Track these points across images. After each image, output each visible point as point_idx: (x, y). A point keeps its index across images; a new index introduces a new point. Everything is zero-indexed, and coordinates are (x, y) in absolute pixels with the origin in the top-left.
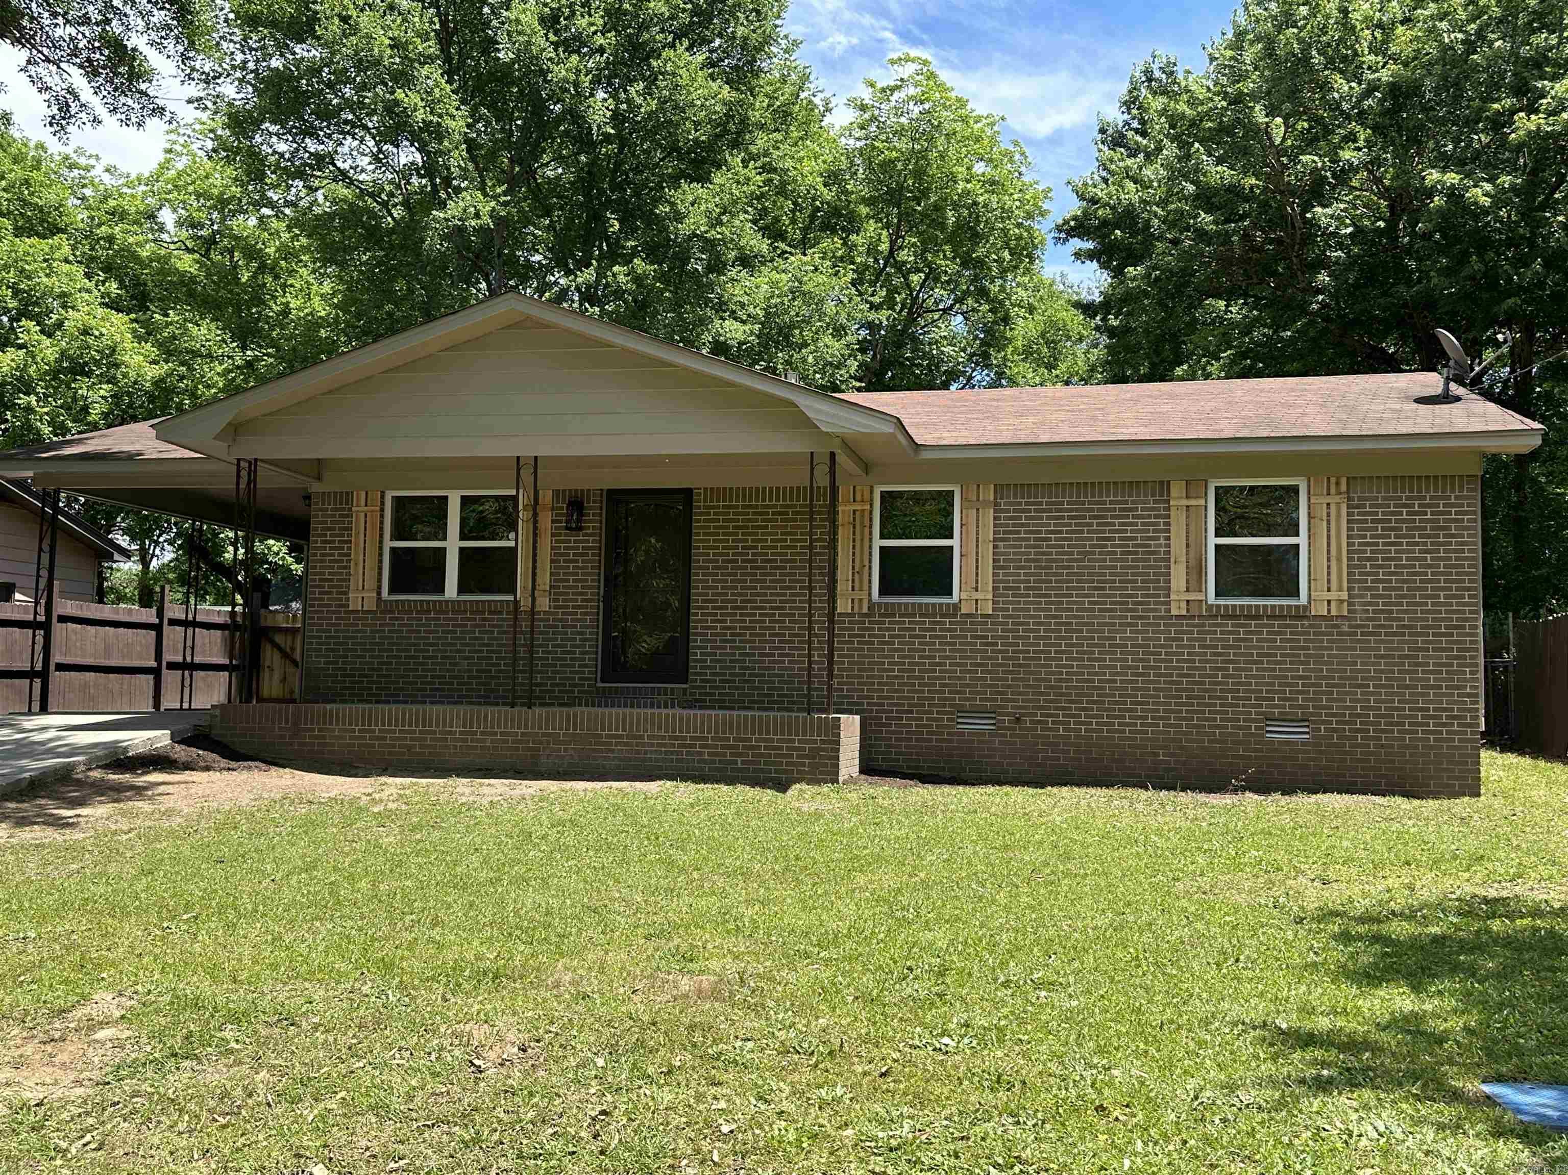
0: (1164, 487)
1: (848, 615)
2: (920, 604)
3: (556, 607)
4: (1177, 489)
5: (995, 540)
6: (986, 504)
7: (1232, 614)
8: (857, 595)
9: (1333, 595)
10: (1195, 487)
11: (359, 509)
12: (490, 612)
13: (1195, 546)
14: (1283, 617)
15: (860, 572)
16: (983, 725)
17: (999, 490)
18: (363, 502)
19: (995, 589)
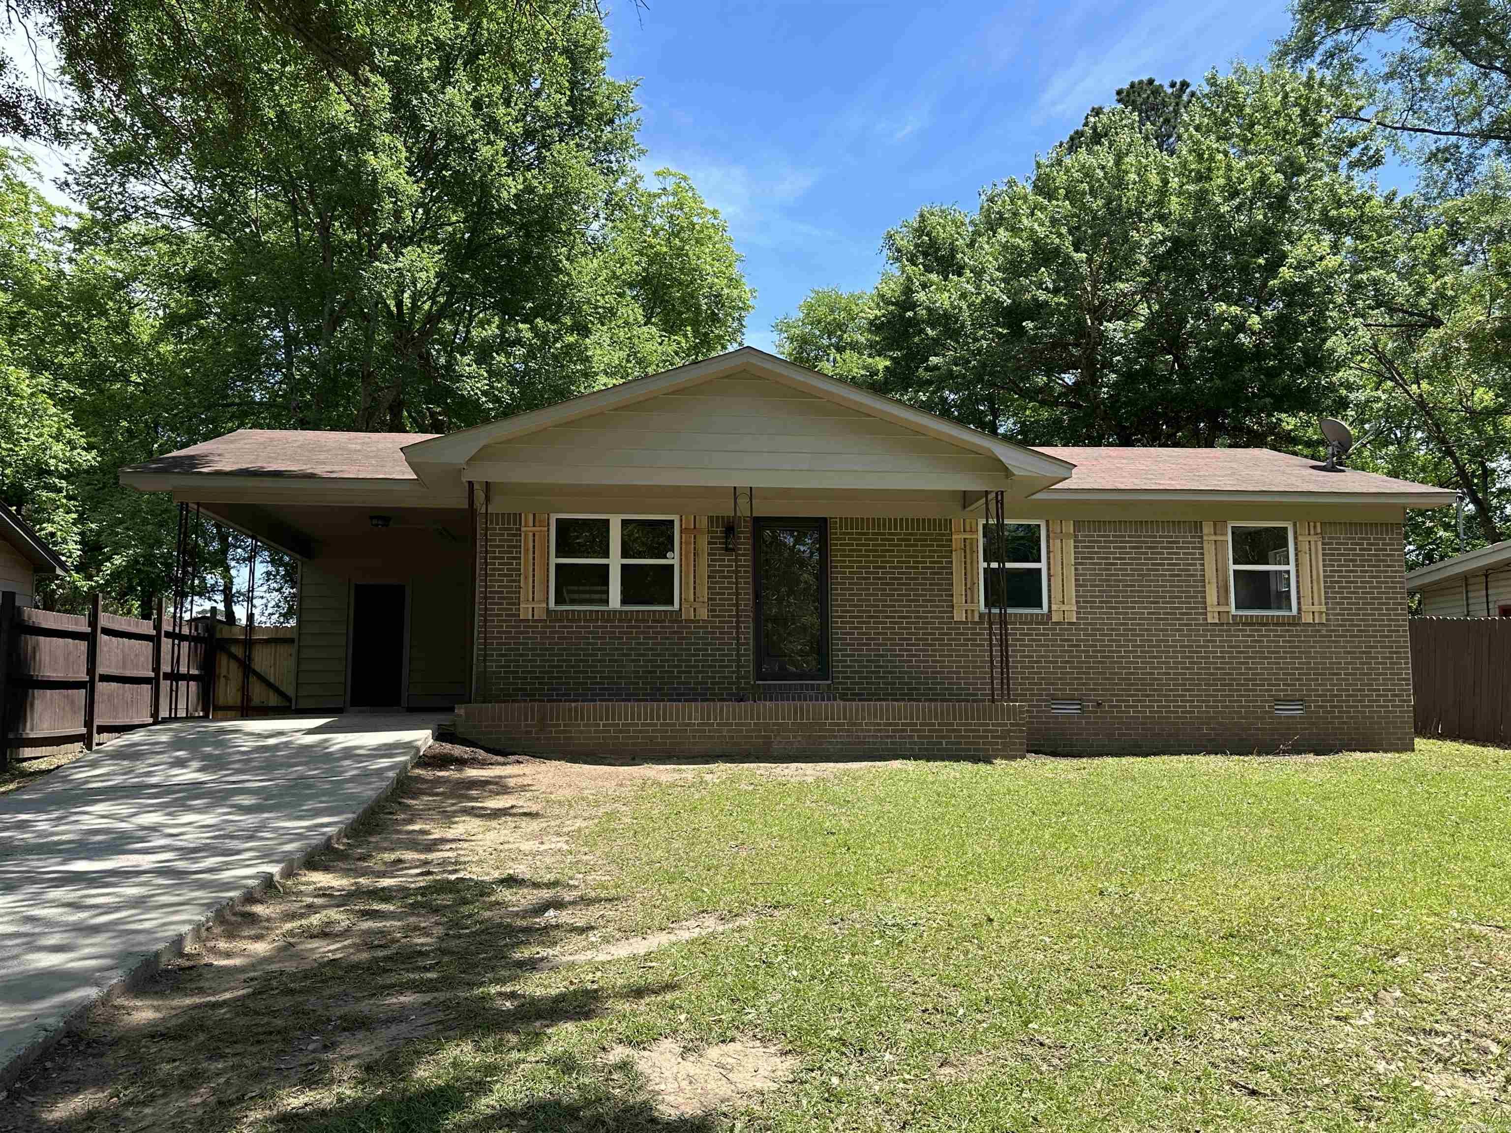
0: (1198, 526)
1: (961, 622)
2: (1021, 615)
3: (713, 616)
4: (1207, 528)
5: (1076, 564)
6: (1068, 535)
7: (1249, 622)
8: (970, 606)
9: (1316, 608)
10: (1218, 525)
11: (527, 529)
12: (654, 621)
13: (1221, 571)
14: (1284, 624)
15: (970, 589)
16: (1073, 710)
17: (1078, 525)
18: (531, 524)
19: (1077, 602)
